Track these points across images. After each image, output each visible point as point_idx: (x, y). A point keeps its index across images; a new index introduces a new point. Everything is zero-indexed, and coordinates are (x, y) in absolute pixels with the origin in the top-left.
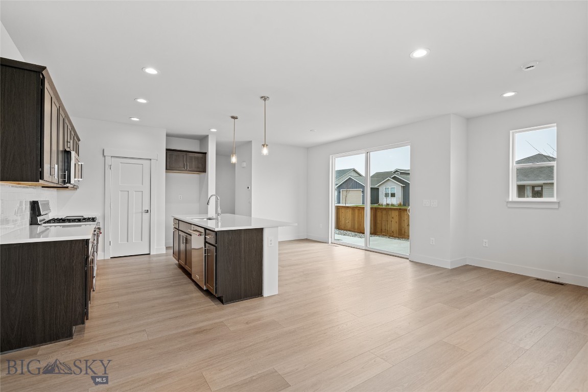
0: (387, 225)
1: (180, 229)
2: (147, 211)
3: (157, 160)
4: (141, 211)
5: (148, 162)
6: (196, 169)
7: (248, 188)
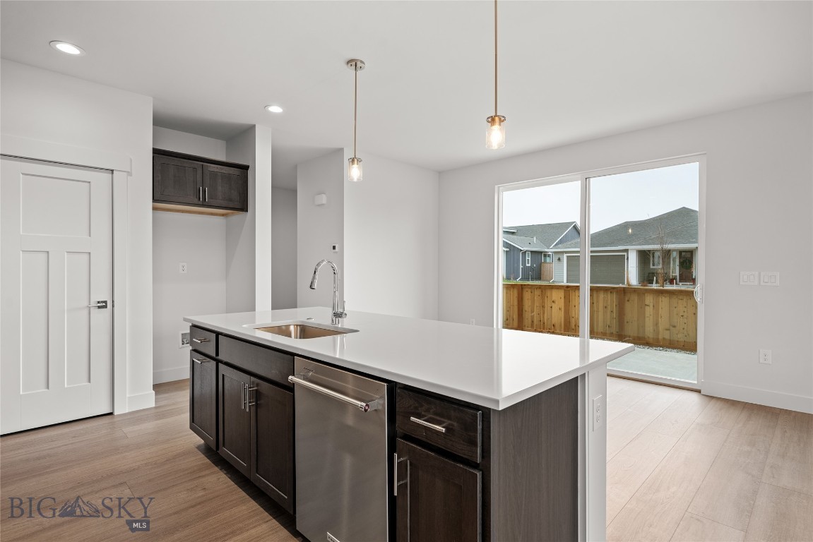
0: (544, 313)
1: (220, 357)
2: (102, 305)
3: (129, 174)
4: (86, 304)
5: (108, 176)
6: (224, 203)
7: (334, 248)
